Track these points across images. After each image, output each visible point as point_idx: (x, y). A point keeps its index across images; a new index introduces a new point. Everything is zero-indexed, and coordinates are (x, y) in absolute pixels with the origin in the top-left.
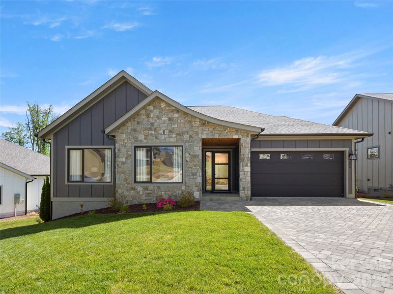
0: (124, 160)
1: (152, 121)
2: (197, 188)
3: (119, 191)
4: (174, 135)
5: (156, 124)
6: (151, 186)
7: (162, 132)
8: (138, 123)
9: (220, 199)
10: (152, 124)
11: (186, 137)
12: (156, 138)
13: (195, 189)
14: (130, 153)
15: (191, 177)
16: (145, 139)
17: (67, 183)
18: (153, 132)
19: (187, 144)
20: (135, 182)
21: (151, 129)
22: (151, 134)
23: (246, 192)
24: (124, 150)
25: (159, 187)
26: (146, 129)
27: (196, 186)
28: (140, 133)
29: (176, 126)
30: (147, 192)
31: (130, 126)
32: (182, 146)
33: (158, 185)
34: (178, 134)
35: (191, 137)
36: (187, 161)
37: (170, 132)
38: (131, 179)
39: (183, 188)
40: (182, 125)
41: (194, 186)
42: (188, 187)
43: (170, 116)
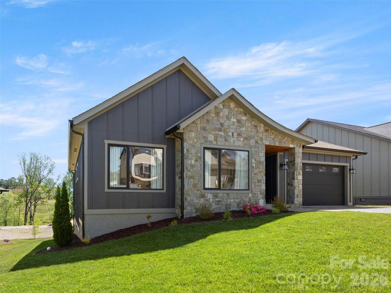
0: (193, 162)
1: (222, 121)
3: (188, 199)
4: (242, 139)
5: (226, 124)
6: (220, 194)
7: (230, 134)
8: (208, 121)
10: (222, 125)
11: (252, 142)
12: (226, 140)
13: (260, 196)
14: (199, 155)
15: (257, 184)
16: (215, 140)
17: (106, 190)
18: (223, 134)
19: (253, 150)
20: (205, 188)
21: (220, 130)
22: (221, 136)
23: (299, 199)
24: (193, 151)
25: (228, 194)
26: (216, 129)
27: (261, 194)
28: (210, 133)
29: (244, 129)
30: (217, 199)
31: (200, 124)
32: (249, 151)
33: (228, 192)
34: (245, 138)
35: (257, 142)
36: (253, 167)
37: (239, 135)
38: (200, 185)
39: (250, 195)
40: (249, 129)
41: (259, 193)
42: (255, 194)
43: (238, 118)
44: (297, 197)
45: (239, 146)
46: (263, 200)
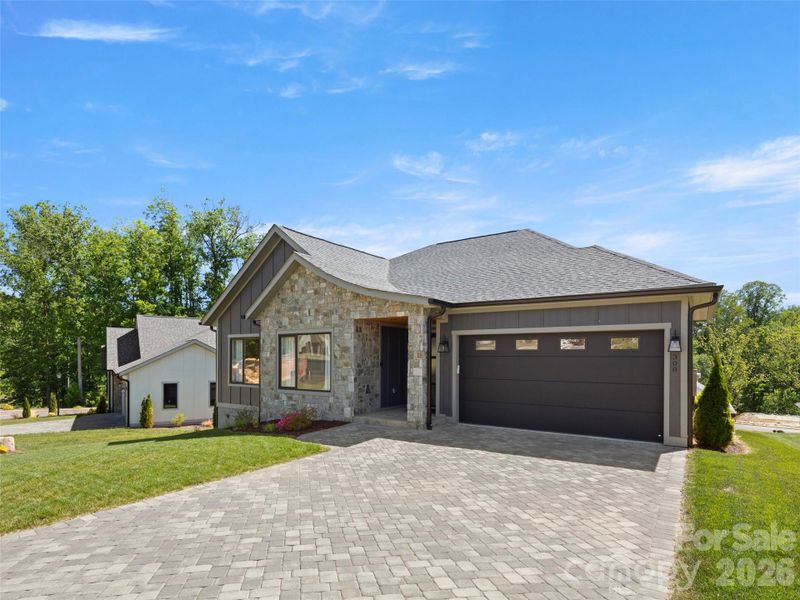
0: (268, 355)
1: (297, 297)
2: (347, 401)
3: (264, 399)
4: (320, 317)
5: (301, 299)
6: (296, 395)
7: (307, 312)
8: (283, 301)
9: (378, 423)
10: (297, 301)
11: (335, 318)
12: (301, 322)
13: (346, 402)
14: (274, 345)
15: (340, 382)
16: (290, 323)
17: (229, 385)
18: (297, 313)
19: (337, 330)
20: (280, 387)
21: (295, 309)
22: (296, 317)
23: (416, 412)
24: (268, 341)
25: (304, 397)
26: (290, 310)
27: (348, 398)
28: (284, 315)
29: (323, 301)
30: (291, 402)
31: (275, 305)
32: (330, 333)
33: (303, 392)
34: (326, 315)
35: (341, 318)
36: (335, 357)
37: (317, 311)
38: (275, 384)
39: (331, 400)
40: (330, 300)
41: (344, 397)
42: (337, 398)
43: (316, 287)
44: (413, 409)
45: (316, 328)
46: (349, 409)
